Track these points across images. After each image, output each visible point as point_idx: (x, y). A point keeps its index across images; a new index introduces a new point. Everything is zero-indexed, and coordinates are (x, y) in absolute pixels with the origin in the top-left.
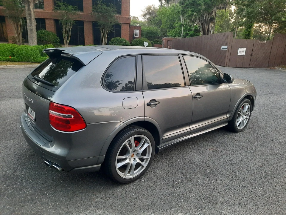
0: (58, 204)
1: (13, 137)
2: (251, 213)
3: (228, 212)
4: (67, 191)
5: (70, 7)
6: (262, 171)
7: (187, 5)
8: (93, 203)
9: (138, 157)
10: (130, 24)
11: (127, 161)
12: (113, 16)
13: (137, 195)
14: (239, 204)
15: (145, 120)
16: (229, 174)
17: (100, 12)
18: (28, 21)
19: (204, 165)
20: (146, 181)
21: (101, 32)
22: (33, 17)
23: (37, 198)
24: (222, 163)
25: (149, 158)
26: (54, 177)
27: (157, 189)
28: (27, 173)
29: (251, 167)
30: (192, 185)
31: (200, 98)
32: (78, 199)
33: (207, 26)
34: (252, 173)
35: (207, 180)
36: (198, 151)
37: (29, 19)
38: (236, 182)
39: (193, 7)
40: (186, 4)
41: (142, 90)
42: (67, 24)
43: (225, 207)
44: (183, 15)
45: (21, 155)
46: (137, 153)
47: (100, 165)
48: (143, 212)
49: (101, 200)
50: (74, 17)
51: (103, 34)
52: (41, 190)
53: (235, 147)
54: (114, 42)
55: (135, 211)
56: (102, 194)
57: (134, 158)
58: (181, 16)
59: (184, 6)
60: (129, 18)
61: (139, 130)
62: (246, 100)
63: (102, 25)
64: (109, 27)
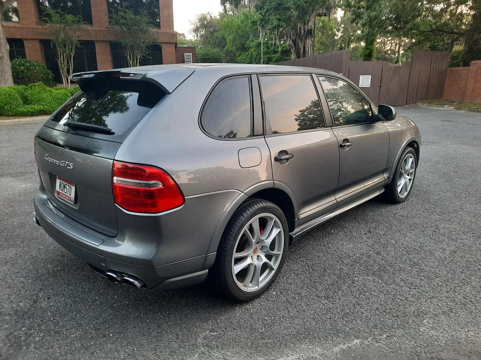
0: (136, 349)
1: (11, 243)
3: (432, 328)
4: (145, 324)
5: (69, 17)
6: (460, 259)
7: (268, 11)
8: (199, 340)
9: (264, 252)
10: (176, 44)
11: (248, 261)
12: (147, 31)
13: (273, 318)
14: (444, 313)
15: (275, 187)
16: (410, 268)
17: (123, 24)
19: (365, 258)
20: (279, 293)
23: (92, 343)
24: (393, 253)
25: (281, 253)
26: (114, 304)
27: (302, 304)
28: (59, 302)
29: (440, 254)
30: (358, 292)
31: (348, 146)
32: (171, 336)
33: (303, 45)
34: (445, 263)
35: (380, 281)
36: (348, 237)
38: (426, 280)
39: (279, 14)
40: (267, 9)
41: (264, 134)
43: (425, 321)
44: (263, 27)
45: (38, 272)
46: (262, 246)
47: (207, 271)
48: (292, 345)
49: (213, 334)
50: (77, 35)
51: (131, 62)
52: (95, 329)
53: (403, 226)
55: (278, 344)
56: (210, 322)
57: (258, 256)
58: (260, 28)
59: (263, 11)
60: (174, 34)
61: (265, 205)
62: (409, 149)
63: (128, 47)
64: (140, 49)
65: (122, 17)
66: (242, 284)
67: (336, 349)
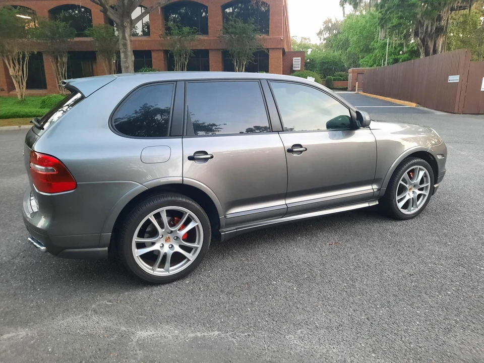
0: (45, 302)
2: (342, 343)
3: (300, 337)
4: (67, 287)
5: (186, 29)
7: (389, 9)
8: (93, 306)
9: (178, 243)
10: (283, 49)
11: (156, 247)
12: (254, 38)
13: (165, 300)
14: (328, 328)
15: (184, 183)
17: (232, 33)
18: (122, 55)
19: (304, 266)
20: (191, 283)
21: (234, 65)
22: (129, 49)
23: (22, 292)
25: (200, 246)
27: (202, 295)
28: (28, 261)
29: (391, 275)
31: (301, 151)
32: (76, 299)
33: (433, 44)
34: (387, 284)
37: (123, 52)
40: (388, 7)
41: (182, 135)
42: (180, 56)
43: (300, 330)
46: (177, 237)
47: (107, 248)
50: (191, 45)
51: (237, 69)
56: (114, 295)
57: (172, 245)
59: (384, 10)
60: (281, 40)
61: (173, 198)
62: (415, 161)
63: (235, 54)
64: (246, 56)
65: (232, 26)
66: (151, 268)
67: (191, 335)
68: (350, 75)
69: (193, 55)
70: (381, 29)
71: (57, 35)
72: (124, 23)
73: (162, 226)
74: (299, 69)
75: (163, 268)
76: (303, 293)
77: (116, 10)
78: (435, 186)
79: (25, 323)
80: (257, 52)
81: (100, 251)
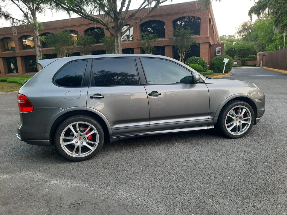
5: (151, 36)
8: (41, 169)
9: (86, 141)
10: (209, 43)
11: (73, 142)
12: (190, 38)
15: (87, 110)
17: (177, 36)
21: (178, 53)
22: (120, 48)
25: (97, 144)
29: (201, 166)
31: (157, 95)
32: (35, 165)
40: (281, 13)
41: (88, 86)
42: (148, 50)
43: (129, 188)
44: (277, 26)
46: (85, 138)
47: (48, 141)
48: (63, 179)
50: (154, 44)
51: (180, 56)
54: (189, 61)
56: (53, 165)
58: (274, 27)
59: (278, 15)
60: (208, 37)
61: (82, 118)
62: (238, 102)
63: (179, 47)
64: (186, 48)
65: (177, 32)
66: (71, 153)
67: (75, 185)
68: (258, 56)
69: (155, 49)
70: (276, 27)
71: (87, 43)
72: (117, 34)
73: (76, 132)
74: (221, 54)
75: (78, 153)
76: (144, 171)
77: (114, 28)
78: (257, 119)
79: (8, 173)
80: (192, 45)
81: (44, 142)
